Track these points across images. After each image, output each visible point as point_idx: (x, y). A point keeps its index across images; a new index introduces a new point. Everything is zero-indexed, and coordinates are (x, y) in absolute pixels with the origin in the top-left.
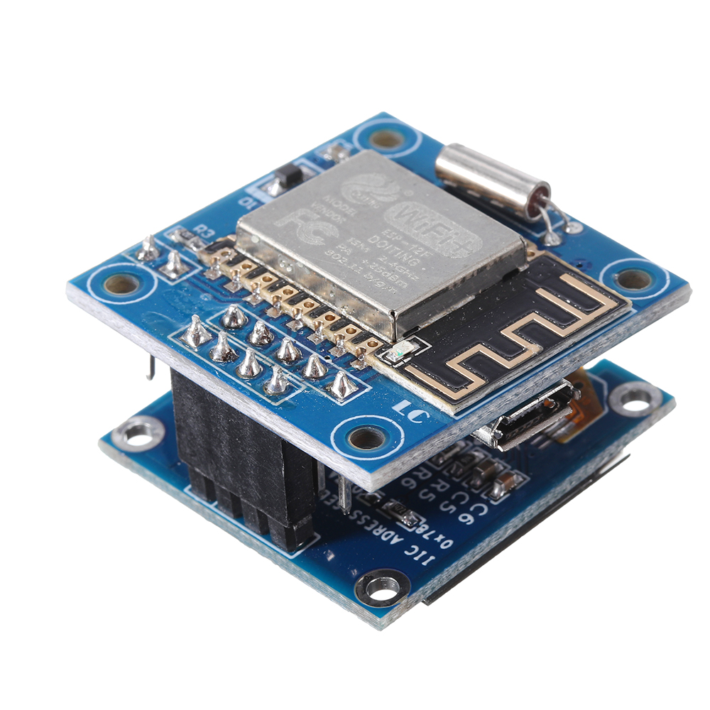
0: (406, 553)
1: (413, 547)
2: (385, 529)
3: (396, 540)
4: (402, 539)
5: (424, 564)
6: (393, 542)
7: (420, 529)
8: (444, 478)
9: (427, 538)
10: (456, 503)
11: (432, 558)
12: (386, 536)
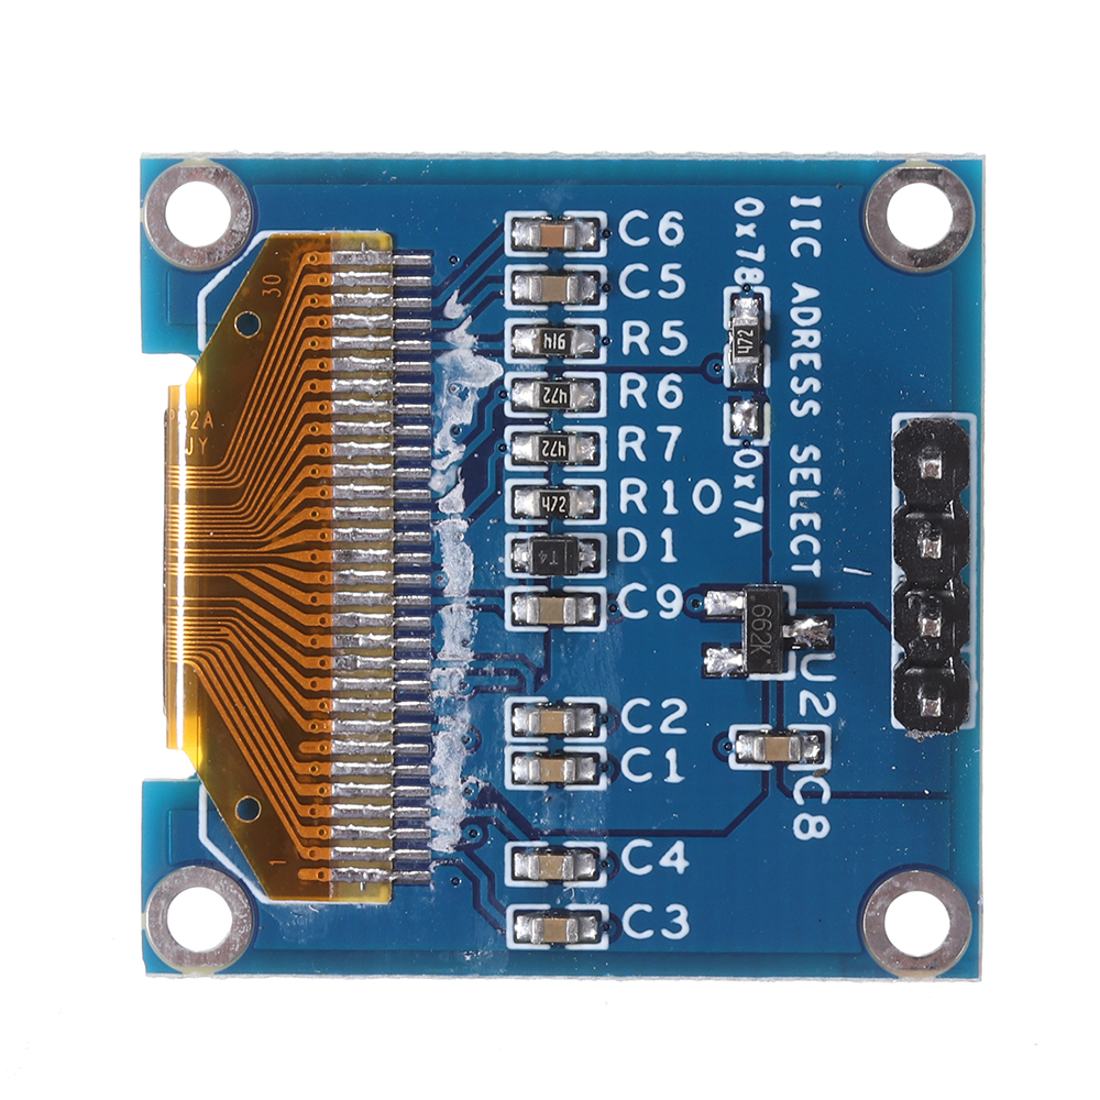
0: (817, 252)
1: (796, 253)
2: (796, 332)
3: (805, 293)
4: (795, 286)
5: (816, 202)
6: (812, 293)
7: (749, 279)
8: (615, 349)
9: (761, 249)
10: (651, 280)
11: (795, 202)
12: (810, 315)
